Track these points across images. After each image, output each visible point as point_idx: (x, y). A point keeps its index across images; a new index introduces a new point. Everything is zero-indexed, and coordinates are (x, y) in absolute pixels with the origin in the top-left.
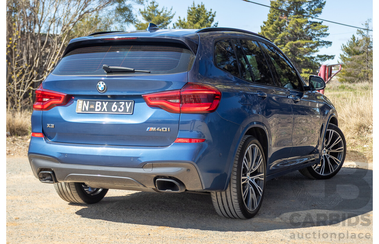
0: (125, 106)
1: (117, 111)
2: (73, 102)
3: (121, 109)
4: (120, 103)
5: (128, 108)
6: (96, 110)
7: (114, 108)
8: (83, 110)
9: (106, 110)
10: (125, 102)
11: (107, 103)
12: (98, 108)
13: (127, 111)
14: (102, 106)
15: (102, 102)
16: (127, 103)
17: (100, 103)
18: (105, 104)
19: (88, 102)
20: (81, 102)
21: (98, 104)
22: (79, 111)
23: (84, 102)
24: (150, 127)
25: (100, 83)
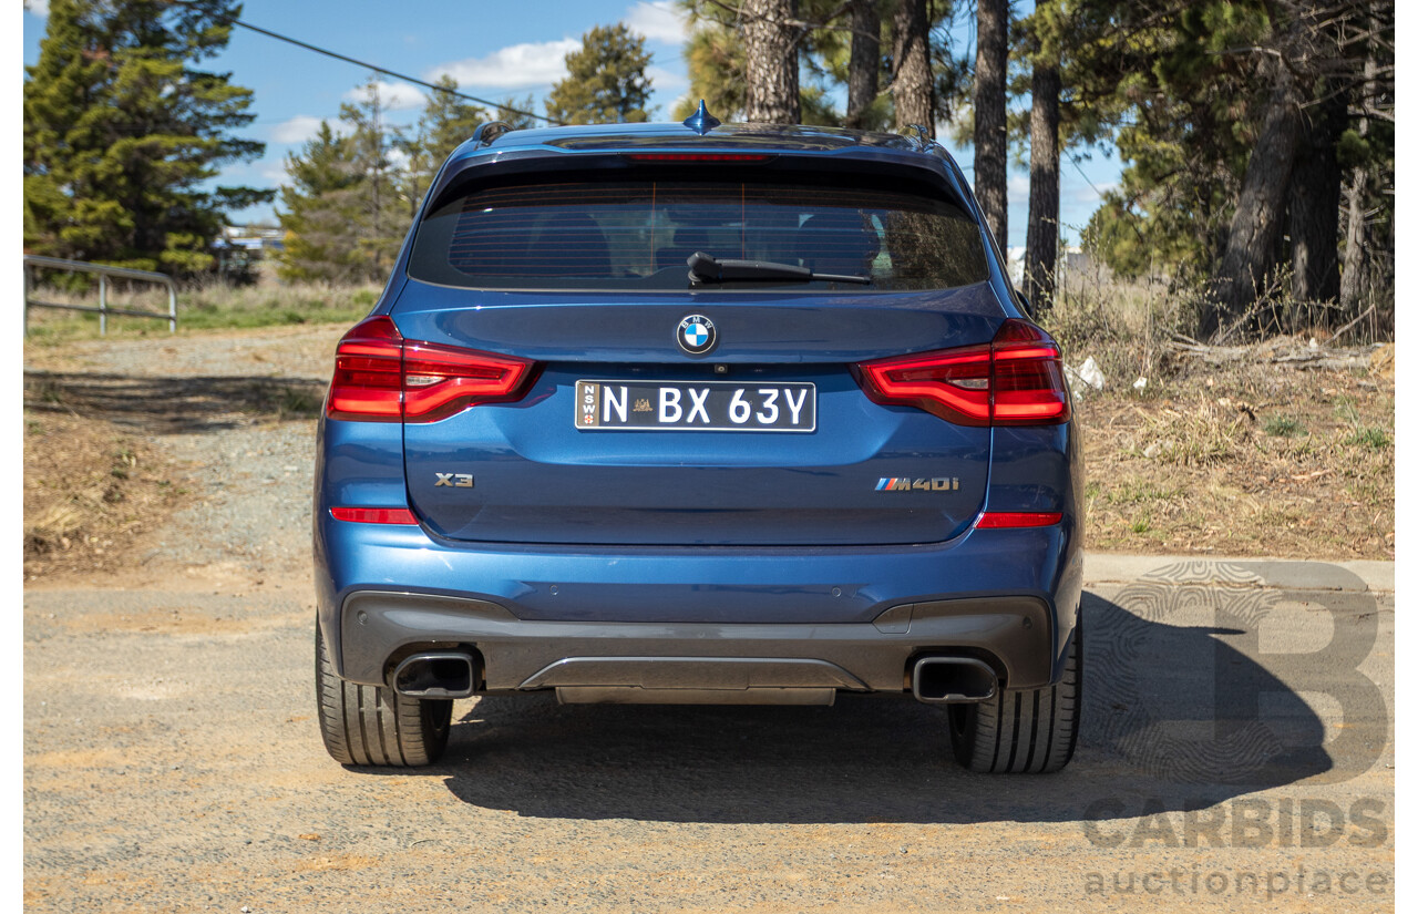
0: (781, 402)
1: (752, 421)
2: (556, 391)
3: (768, 413)
4: (762, 391)
5: (795, 410)
6: (663, 418)
7: (739, 411)
8: (607, 418)
9: (706, 419)
10: (781, 389)
11: (706, 392)
12: (670, 411)
14: (687, 404)
15: (684, 389)
16: (788, 392)
17: (677, 393)
18: (699, 397)
19: (624, 391)
20: (592, 391)
21: (668, 397)
22: (589, 424)
23: (608, 390)
24: (889, 475)
25: (690, 321)
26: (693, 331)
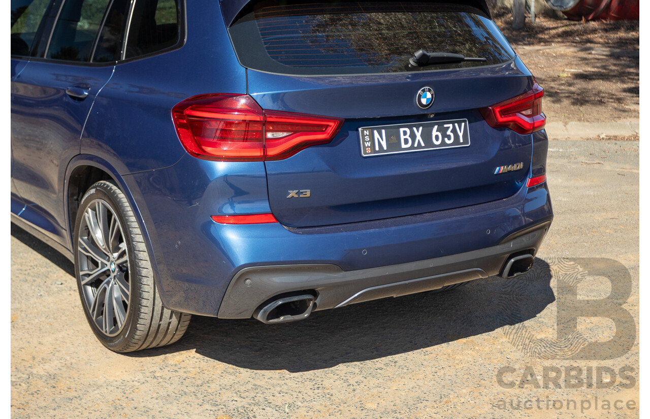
0: (454, 131)
1: (443, 143)
3: (449, 138)
4: (445, 126)
5: (461, 134)
6: (404, 146)
7: (437, 138)
8: (377, 149)
9: (423, 144)
10: (453, 123)
11: (421, 128)
12: (406, 141)
13: (461, 141)
14: (413, 136)
15: (410, 128)
16: (456, 125)
17: (407, 130)
18: (418, 131)
19: (383, 131)
20: (368, 134)
21: (404, 133)
22: (369, 153)
23: (375, 132)
24: (500, 166)
25: (424, 91)
26: (425, 97)
